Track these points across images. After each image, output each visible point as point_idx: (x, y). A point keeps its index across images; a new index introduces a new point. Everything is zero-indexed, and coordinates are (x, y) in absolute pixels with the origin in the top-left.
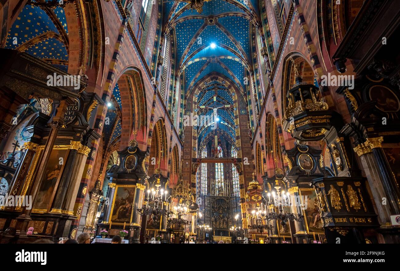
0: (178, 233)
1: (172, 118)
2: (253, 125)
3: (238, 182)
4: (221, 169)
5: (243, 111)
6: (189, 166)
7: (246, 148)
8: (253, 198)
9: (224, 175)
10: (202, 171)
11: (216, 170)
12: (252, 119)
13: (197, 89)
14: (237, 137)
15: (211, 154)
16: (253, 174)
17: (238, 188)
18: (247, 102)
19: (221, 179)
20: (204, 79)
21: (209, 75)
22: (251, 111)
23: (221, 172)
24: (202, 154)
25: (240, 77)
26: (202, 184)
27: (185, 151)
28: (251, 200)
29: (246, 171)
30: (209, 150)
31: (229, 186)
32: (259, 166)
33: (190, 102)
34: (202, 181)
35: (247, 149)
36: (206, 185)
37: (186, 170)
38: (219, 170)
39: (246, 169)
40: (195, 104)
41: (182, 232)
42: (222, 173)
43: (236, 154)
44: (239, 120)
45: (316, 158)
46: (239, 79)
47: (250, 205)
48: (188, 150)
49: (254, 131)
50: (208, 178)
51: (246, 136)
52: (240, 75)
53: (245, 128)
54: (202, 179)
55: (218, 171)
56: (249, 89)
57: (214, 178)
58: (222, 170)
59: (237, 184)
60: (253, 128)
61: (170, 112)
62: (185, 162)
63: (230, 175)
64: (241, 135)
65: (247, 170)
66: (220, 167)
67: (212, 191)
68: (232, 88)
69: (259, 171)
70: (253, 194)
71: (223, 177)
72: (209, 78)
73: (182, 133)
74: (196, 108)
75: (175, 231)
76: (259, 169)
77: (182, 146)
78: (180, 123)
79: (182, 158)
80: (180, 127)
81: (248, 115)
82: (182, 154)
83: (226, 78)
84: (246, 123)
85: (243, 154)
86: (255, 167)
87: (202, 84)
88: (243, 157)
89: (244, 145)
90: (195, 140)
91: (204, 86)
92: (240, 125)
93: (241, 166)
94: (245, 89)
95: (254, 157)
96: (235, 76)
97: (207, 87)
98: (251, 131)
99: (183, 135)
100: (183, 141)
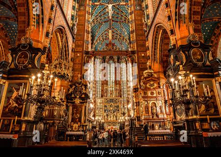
0: (52, 121)
2: (148, 18)
5: (138, 7)
6: (80, 58)
7: (140, 40)
8: (148, 86)
12: (148, 13)
14: (132, 31)
16: (148, 63)
19: (112, 85)
26: (97, 89)
27: (76, 44)
28: (146, 87)
32: (155, 55)
35: (142, 42)
36: (100, 90)
37: (77, 62)
41: (60, 120)
44: (135, 15)
45: (206, 53)
47: (145, 92)
48: (81, 43)
49: (149, 24)
51: (141, 30)
53: (140, 23)
60: (149, 21)
62: (77, 54)
64: (135, 29)
65: (141, 61)
69: (155, 60)
70: (148, 82)
71: (114, 84)
73: (74, 25)
75: (49, 120)
76: (155, 57)
77: (73, 38)
78: (72, 16)
79: (72, 50)
80: (72, 19)
81: (143, 11)
82: (72, 45)
84: (141, 18)
85: (137, 46)
86: (149, 57)
88: (137, 49)
89: (139, 38)
90: (88, 34)
92: (135, 20)
93: (134, 57)
95: (148, 48)
98: (146, 24)
99: (75, 27)
100: (75, 33)
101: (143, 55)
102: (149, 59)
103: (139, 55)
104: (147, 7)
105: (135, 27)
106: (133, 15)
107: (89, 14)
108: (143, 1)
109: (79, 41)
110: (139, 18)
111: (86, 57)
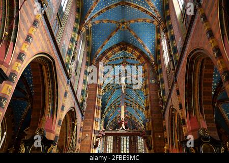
1: (69, 72)
5: (153, 81)
6: (89, 139)
12: (163, 88)
13: (104, 58)
14: (147, 107)
15: (117, 139)
16: (165, 148)
18: (157, 71)
22: (162, 80)
25: (150, 46)
27: (85, 122)
29: (157, 145)
35: (158, 121)
37: (85, 143)
39: (156, 142)
48: (90, 121)
49: (165, 100)
51: (157, 106)
52: (150, 44)
56: (160, 58)
60: (165, 97)
61: (67, 64)
62: (85, 134)
65: (158, 143)
68: (142, 58)
72: (118, 48)
73: (83, 101)
77: (83, 115)
78: (83, 91)
79: (81, 129)
80: (82, 94)
81: (159, 85)
82: (81, 124)
83: (136, 48)
84: (157, 93)
85: (153, 126)
86: (167, 140)
87: (110, 53)
88: (153, 128)
89: (155, 116)
90: (98, 109)
91: (113, 56)
92: (150, 95)
93: (150, 139)
94: (155, 58)
95: (165, 128)
96: (146, 45)
97: (115, 59)
98: (162, 100)
99: (85, 103)
100: (85, 110)
101: (160, 136)
102: (167, 142)
103: (156, 136)
105: (151, 104)
106: (148, 89)
107: (100, 88)
108: (158, 74)
109: (88, 118)
110: (154, 93)
111: (95, 138)
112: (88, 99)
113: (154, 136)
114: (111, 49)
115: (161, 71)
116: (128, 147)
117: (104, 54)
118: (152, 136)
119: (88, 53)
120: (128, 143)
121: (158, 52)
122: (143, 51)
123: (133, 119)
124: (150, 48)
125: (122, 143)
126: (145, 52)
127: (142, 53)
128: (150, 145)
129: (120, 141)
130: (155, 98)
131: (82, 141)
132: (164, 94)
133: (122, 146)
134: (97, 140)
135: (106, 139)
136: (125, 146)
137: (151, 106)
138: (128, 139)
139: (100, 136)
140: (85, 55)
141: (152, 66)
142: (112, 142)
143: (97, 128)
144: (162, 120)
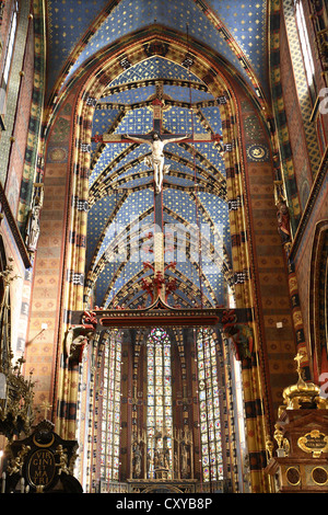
3: (218, 434)
4: (163, 397)
5: (256, 151)
6: (50, 338)
7: (269, 270)
8: (302, 444)
9: (173, 416)
10: (104, 403)
11: (150, 401)
12: (291, 172)
13: (93, 79)
14: (237, 236)
15: (134, 352)
16: (298, 358)
17: (216, 453)
18: (271, 120)
19: (164, 427)
20: (119, 48)
21: (137, 35)
22: (286, 147)
23: (164, 406)
24: (107, 350)
25: (247, 36)
26: (103, 446)
27: (37, 285)
28: (295, 451)
29: (270, 351)
30: (129, 339)
31: (188, 450)
33: (68, 119)
34: (103, 434)
35: (273, 277)
36: (117, 449)
37: (40, 352)
38: (160, 402)
39: (269, 343)
40: (86, 128)
42: (169, 411)
43: (213, 349)
46: (243, 42)
47: (291, 472)
48: (52, 280)
49: (298, 212)
50: (124, 424)
52: (246, 30)
54: (104, 428)
55: (155, 405)
56: (278, 79)
57: (142, 426)
58: (168, 400)
59: (215, 441)
60: (296, 201)
62: (39, 325)
63: (191, 415)
64: (249, 228)
65: (274, 347)
66: (161, 392)
67: (134, 465)
68: (220, 79)
70: (302, 431)
71: (169, 422)
72: (137, 46)
73: (28, 217)
74: (89, 141)
77: (27, 264)
78: (25, 185)
79: (23, 309)
80: (24, 196)
81: (276, 165)
82: (24, 291)
83: (199, 46)
84: (270, 189)
85: (257, 292)
86: (303, 335)
87: (113, 61)
88: (258, 301)
89: (264, 262)
90: (79, 246)
91: (121, 73)
92: (247, 195)
93: (249, 334)
94: (264, 78)
95: (298, 300)
96: (233, 32)
97: (129, 86)
98: (287, 213)
99: (35, 223)
100: (33, 247)
101: (279, 325)
102: (303, 339)
103: (267, 325)
104: (288, 150)
105: (250, 224)
106: (239, 178)
107: (83, 177)
108: (273, 130)
109: (47, 273)
110: (262, 190)
111: (70, 335)
112: (41, 213)
113: (260, 325)
114: (115, 47)
115: (283, 119)
116: (168, 372)
117: (91, 64)
118: (254, 324)
119: (37, 59)
120: (167, 363)
121: (273, 59)
122: (225, 53)
123: (183, 286)
124: (245, 42)
125: (150, 362)
126: (228, 57)
127: (221, 62)
128: (248, 353)
129: (143, 358)
130: (263, 206)
131: (27, 344)
132: (293, 192)
133: (150, 372)
134: (77, 342)
135: (99, 351)
136: (159, 370)
137: (251, 231)
138: (167, 352)
139: (87, 330)
140: (29, 66)
141: (253, 104)
142: (119, 358)
143: (75, 303)
144: (287, 274)
